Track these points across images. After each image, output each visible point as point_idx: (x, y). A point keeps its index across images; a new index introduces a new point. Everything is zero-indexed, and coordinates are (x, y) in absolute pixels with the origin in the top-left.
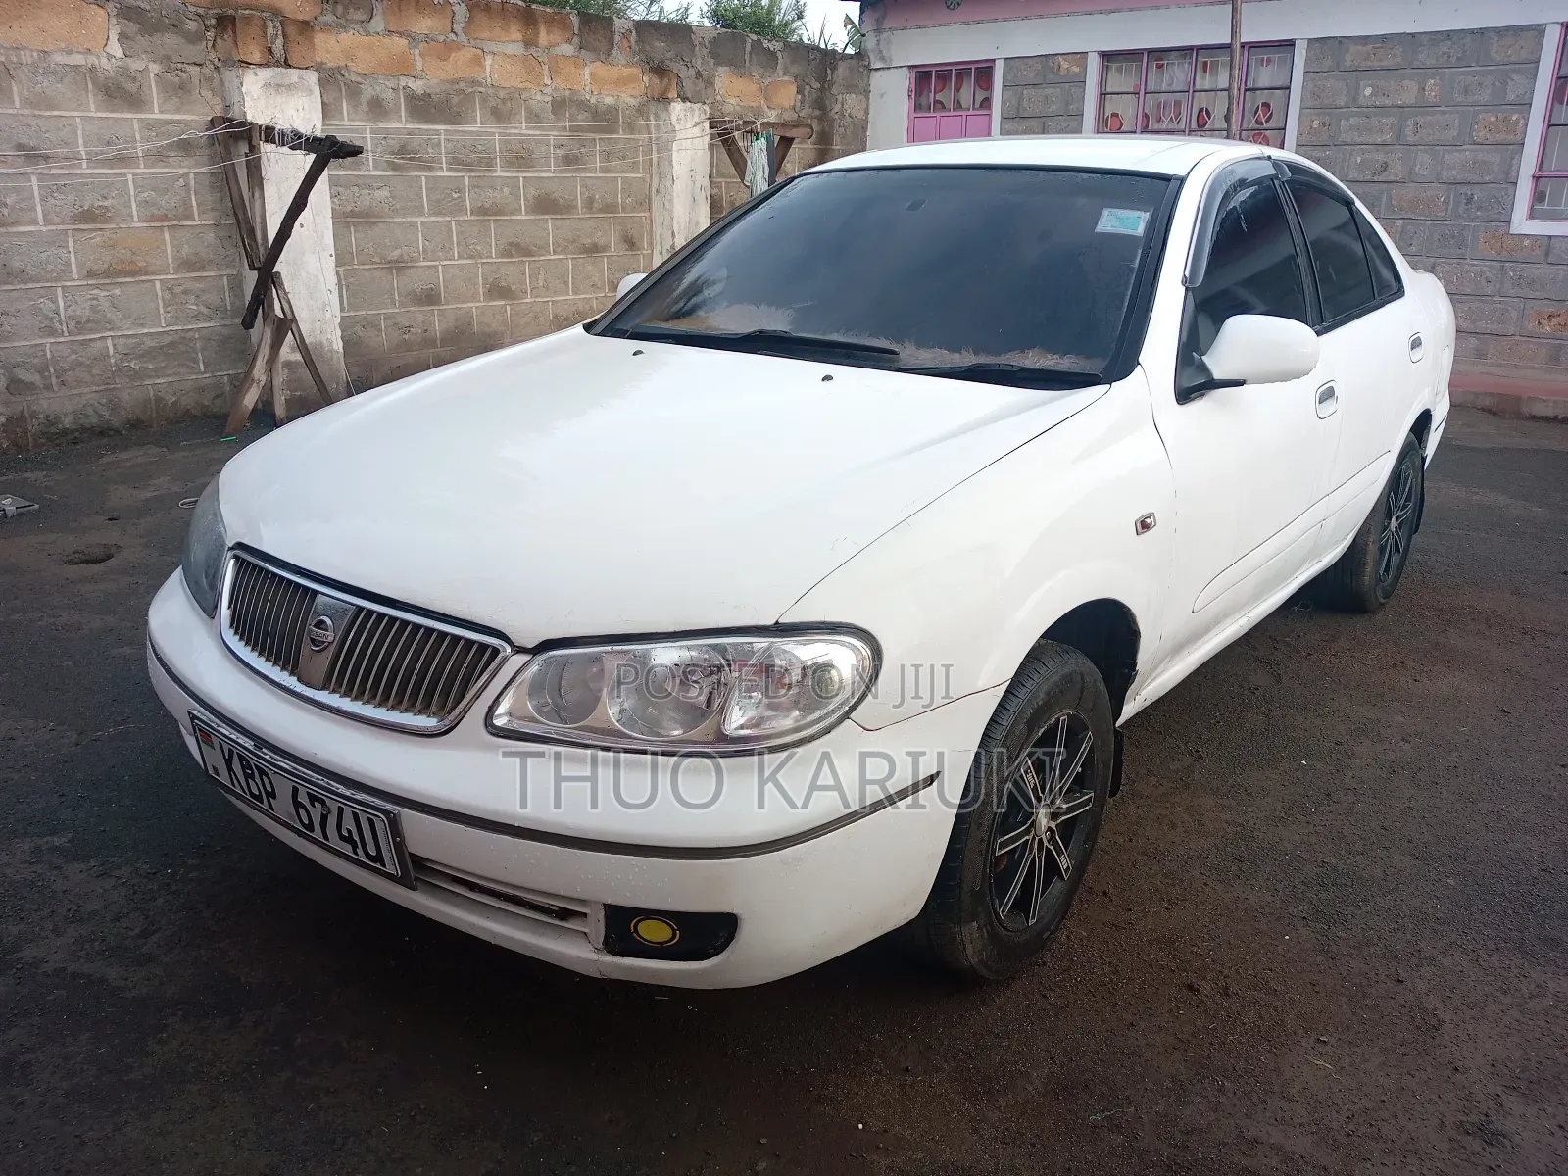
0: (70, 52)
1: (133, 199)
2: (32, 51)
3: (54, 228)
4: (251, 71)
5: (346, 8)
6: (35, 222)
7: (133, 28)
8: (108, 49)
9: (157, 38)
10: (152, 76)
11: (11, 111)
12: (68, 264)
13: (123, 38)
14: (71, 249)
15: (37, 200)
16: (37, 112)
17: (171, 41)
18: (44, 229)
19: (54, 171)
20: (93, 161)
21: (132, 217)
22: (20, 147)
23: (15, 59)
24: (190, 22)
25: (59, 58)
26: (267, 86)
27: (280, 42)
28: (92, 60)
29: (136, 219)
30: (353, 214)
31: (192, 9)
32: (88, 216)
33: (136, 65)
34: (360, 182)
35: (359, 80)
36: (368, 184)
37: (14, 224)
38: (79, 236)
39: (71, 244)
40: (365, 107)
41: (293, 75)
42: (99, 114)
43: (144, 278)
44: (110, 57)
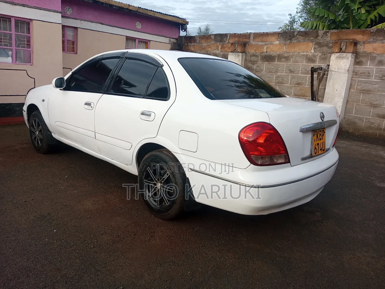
0: (304, 52)
1: (307, 81)
2: (297, 52)
3: (291, 85)
4: (334, 54)
5: (376, 37)
6: (288, 84)
7: (317, 46)
8: (311, 51)
9: (322, 48)
10: (318, 56)
11: (290, 63)
12: (292, 92)
13: (315, 48)
14: (293, 90)
15: (290, 80)
16: (294, 64)
17: (325, 48)
18: (289, 85)
19: (294, 75)
20: (302, 73)
21: (306, 85)
22: (290, 70)
23: (293, 54)
24: (331, 44)
25: (301, 53)
26: (337, 57)
27: (344, 47)
28: (308, 53)
29: (307, 85)
30: (364, 90)
31: (332, 41)
32: (299, 84)
33: (316, 54)
34: (369, 82)
35: (376, 55)
36: (371, 83)
37: (285, 84)
38: (295, 87)
39: (293, 88)
40: (376, 62)
41: (345, 54)
42: (305, 64)
43: (305, 97)
44: (311, 53)
